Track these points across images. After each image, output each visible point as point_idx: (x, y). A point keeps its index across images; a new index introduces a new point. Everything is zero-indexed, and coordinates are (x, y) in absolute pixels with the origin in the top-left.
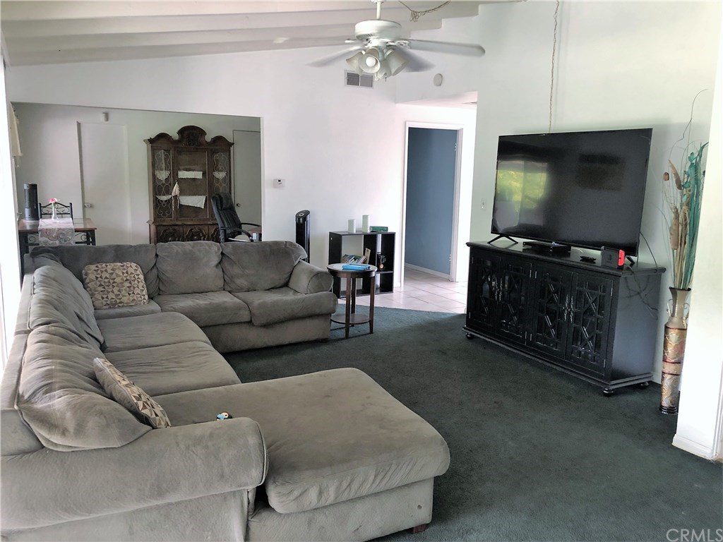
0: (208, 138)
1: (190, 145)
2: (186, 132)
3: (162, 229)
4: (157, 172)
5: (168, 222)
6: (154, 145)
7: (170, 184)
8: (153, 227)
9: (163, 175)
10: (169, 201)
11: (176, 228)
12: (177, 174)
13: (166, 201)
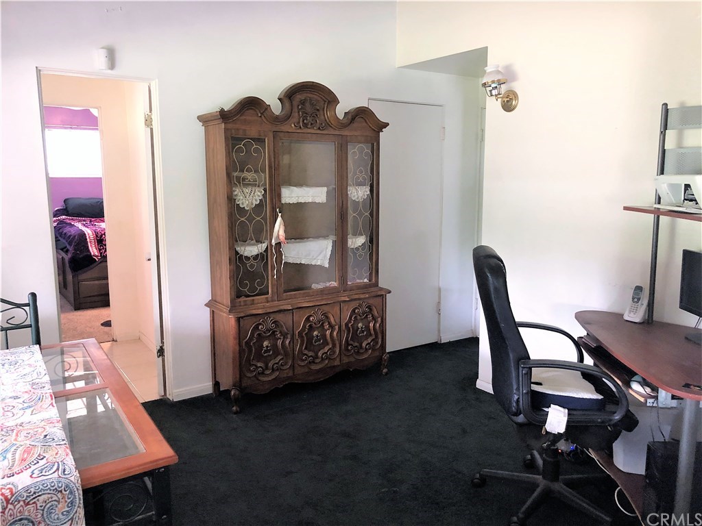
0: (341, 110)
1: (306, 125)
2: (299, 97)
3: (249, 325)
4: (237, 191)
5: (260, 305)
6: (230, 126)
7: (265, 219)
8: (229, 322)
9: (249, 198)
10: (262, 257)
11: (279, 317)
12: (279, 196)
13: (256, 257)
